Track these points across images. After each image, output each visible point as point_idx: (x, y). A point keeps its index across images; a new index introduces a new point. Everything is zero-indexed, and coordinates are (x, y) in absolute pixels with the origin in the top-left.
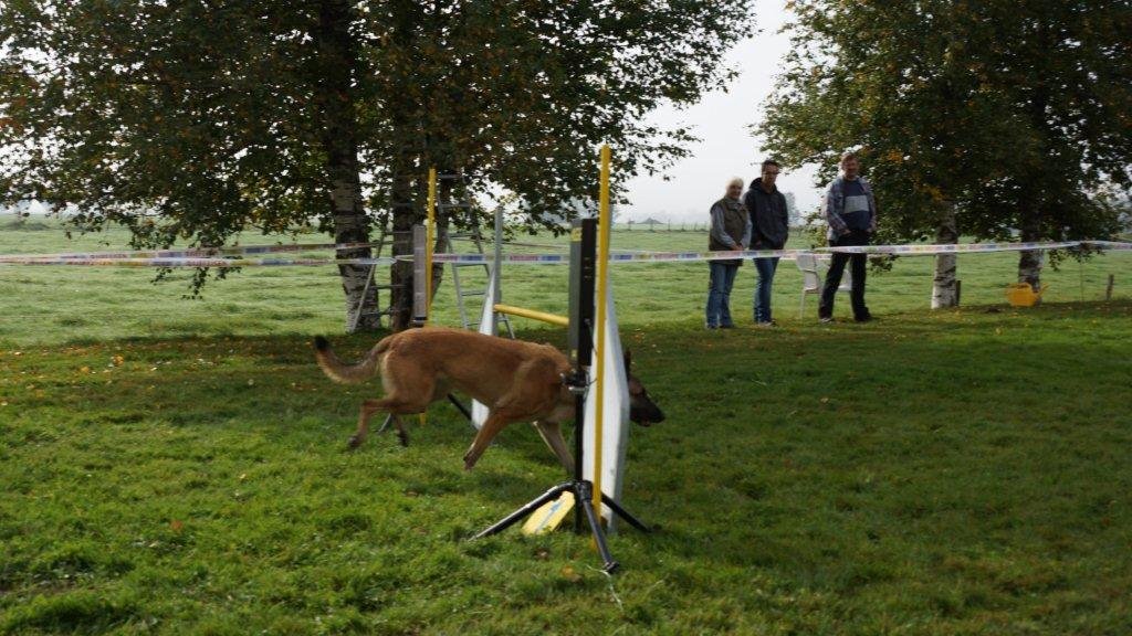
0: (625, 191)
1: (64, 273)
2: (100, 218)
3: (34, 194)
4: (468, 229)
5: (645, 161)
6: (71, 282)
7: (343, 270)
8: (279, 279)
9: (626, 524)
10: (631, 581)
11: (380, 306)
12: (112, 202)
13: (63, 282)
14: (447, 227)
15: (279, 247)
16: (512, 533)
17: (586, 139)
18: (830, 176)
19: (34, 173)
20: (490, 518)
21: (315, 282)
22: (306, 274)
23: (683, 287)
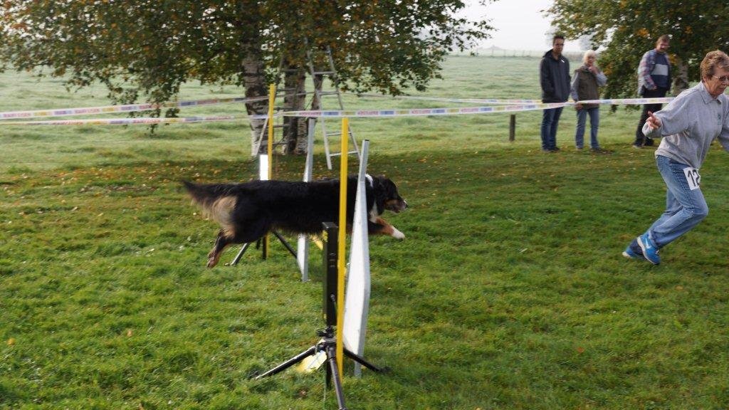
0: (440, 69)
5: (458, 42)
15: (203, 101)
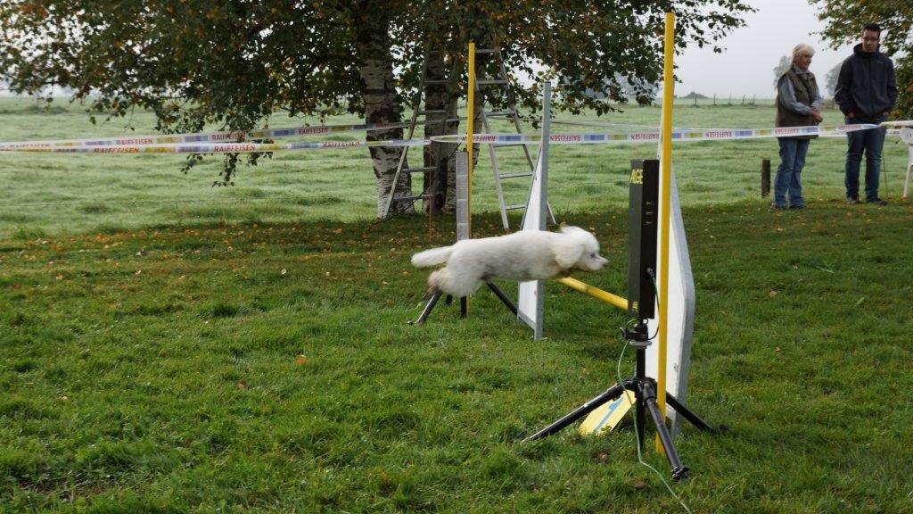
0: (675, 67)
1: (85, 159)
2: (125, 103)
3: (56, 78)
4: (505, 107)
5: (695, 32)
6: (91, 167)
7: (373, 151)
8: (303, 162)
9: (690, 424)
10: (700, 486)
11: (413, 189)
12: (136, 85)
13: (84, 167)
14: (483, 106)
15: (307, 130)
16: (569, 434)
17: (629, 9)
18: (897, 44)
19: (56, 56)
20: (545, 417)
21: (341, 165)
22: (332, 156)
23: (731, 166)
